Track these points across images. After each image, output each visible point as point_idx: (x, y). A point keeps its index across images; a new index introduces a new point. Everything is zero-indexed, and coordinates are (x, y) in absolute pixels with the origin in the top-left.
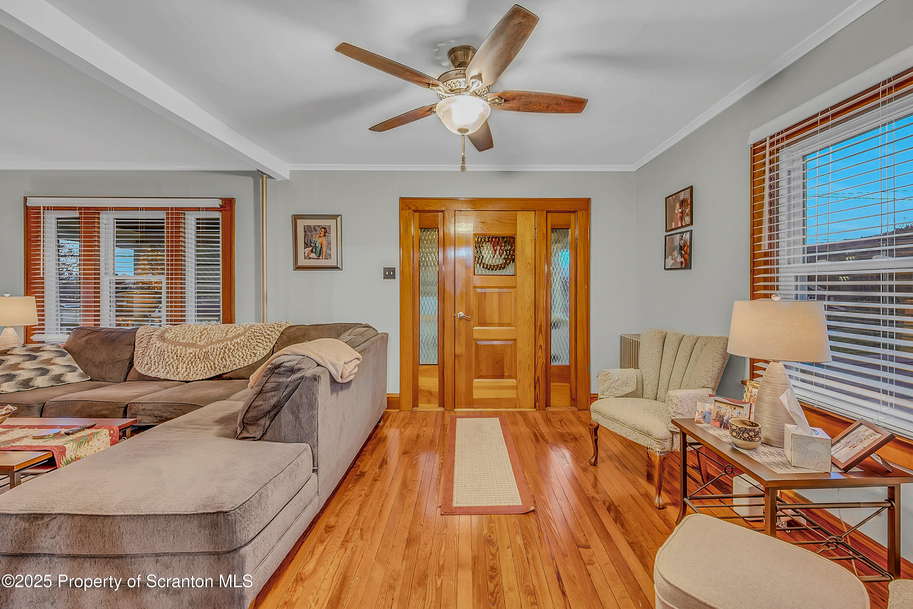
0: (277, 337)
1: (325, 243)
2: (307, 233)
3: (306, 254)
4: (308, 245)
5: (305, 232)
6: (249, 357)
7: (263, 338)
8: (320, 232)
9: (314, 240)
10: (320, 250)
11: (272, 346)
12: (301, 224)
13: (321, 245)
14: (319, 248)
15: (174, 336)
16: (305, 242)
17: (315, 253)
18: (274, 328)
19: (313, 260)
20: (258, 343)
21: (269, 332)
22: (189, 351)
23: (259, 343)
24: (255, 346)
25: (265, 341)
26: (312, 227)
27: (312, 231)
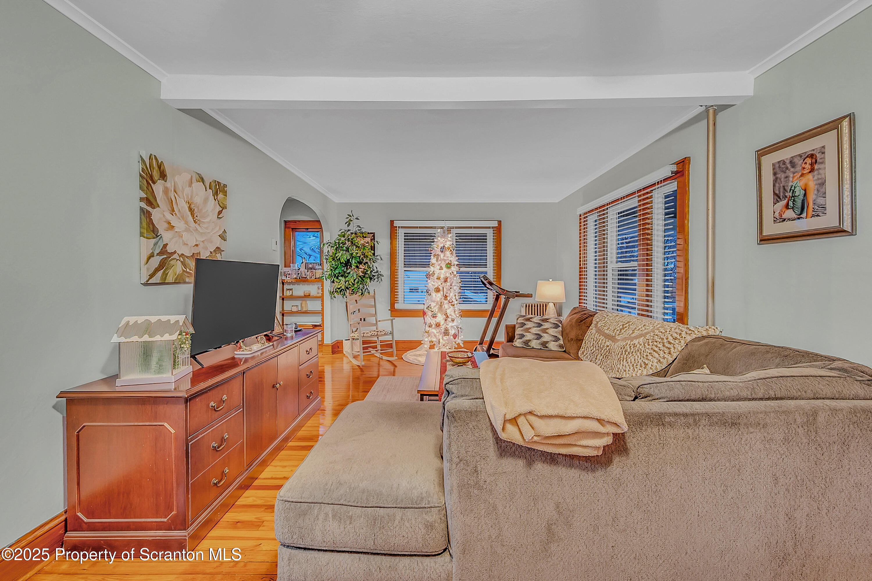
0: (680, 349)
1: (812, 186)
2: (778, 176)
3: (777, 215)
4: (779, 197)
5: (775, 174)
6: (638, 367)
7: (660, 346)
8: (803, 165)
9: (790, 184)
10: (803, 200)
11: (670, 360)
12: (768, 161)
13: (805, 190)
14: (801, 197)
15: (603, 324)
16: (775, 193)
17: (793, 208)
18: (680, 334)
19: (789, 222)
20: (652, 351)
21: (671, 339)
22: (608, 343)
23: (654, 351)
24: (648, 354)
25: (663, 351)
26: (788, 162)
27: (787, 168)
